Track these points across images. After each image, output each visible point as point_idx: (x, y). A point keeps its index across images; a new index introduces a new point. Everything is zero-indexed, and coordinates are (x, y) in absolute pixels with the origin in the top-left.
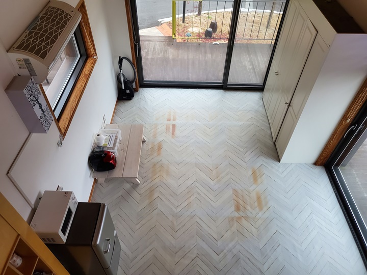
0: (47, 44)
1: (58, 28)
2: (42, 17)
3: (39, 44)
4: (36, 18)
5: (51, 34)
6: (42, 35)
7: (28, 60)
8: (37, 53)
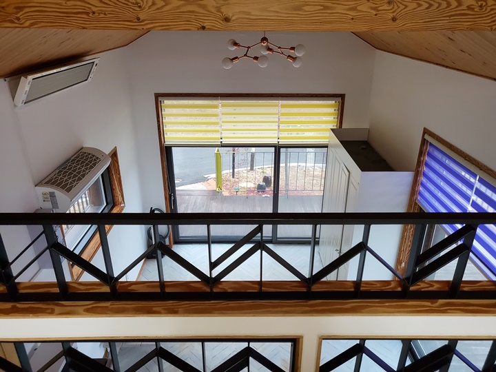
0: (74, 181)
1: (87, 169)
2: (74, 160)
3: (66, 180)
4: (67, 161)
5: (79, 173)
6: (71, 174)
7: (53, 193)
8: (63, 188)
